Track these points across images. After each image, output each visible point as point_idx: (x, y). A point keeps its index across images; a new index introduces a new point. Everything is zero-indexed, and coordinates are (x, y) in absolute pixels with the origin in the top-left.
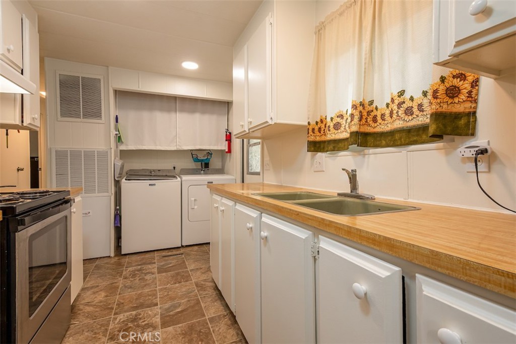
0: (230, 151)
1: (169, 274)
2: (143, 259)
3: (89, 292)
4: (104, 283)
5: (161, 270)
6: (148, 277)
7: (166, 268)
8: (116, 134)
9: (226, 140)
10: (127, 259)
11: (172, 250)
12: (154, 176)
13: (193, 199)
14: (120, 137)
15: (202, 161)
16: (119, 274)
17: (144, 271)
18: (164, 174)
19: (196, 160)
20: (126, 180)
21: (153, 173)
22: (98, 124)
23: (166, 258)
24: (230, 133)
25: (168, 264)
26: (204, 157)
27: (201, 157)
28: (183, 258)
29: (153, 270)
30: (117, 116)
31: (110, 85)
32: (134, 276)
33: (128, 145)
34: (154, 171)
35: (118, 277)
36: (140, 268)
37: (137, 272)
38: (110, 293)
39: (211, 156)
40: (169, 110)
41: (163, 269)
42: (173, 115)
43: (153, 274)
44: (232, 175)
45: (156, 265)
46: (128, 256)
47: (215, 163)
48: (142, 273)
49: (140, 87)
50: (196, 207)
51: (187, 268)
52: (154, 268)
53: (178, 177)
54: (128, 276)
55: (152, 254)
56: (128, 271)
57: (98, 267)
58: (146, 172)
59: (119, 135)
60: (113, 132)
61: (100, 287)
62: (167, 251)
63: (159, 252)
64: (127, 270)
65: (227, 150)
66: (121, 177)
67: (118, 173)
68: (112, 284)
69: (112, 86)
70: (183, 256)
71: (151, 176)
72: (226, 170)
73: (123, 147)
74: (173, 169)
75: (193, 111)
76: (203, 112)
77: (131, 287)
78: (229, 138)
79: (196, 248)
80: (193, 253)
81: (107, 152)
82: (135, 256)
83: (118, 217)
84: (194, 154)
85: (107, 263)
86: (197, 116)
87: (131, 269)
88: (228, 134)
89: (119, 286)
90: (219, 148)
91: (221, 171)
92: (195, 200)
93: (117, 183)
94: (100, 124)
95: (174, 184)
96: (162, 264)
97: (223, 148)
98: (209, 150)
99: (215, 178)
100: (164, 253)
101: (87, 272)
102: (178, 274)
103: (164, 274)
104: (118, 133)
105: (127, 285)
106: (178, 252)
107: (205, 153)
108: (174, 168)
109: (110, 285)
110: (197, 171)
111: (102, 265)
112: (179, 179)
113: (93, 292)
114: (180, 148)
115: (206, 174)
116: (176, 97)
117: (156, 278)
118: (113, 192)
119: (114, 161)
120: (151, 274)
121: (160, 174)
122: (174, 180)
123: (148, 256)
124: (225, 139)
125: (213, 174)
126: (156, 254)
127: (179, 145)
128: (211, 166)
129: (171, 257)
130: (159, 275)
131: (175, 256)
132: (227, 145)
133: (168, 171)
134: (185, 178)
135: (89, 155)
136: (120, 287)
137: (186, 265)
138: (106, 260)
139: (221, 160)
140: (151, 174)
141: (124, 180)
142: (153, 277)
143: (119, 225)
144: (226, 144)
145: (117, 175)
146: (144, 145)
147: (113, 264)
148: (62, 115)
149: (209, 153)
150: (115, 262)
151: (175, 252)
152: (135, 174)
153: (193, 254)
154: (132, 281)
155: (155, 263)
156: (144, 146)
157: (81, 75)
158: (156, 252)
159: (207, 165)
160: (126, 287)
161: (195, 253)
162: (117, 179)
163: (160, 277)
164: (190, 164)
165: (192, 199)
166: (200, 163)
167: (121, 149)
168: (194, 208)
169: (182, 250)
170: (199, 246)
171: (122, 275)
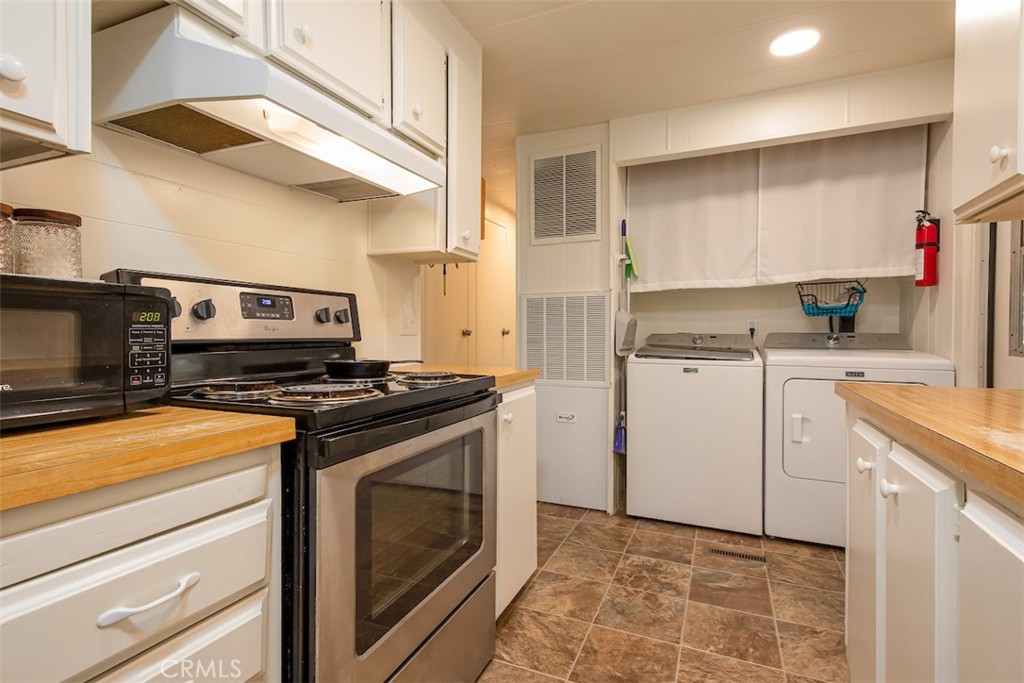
0: (931, 276)
1: (719, 611)
2: (667, 540)
3: (549, 587)
4: (577, 576)
5: (701, 591)
6: (666, 598)
7: (713, 589)
8: (622, 260)
9: (919, 246)
10: (635, 530)
11: (736, 538)
12: (702, 349)
13: (800, 416)
14: (629, 267)
15: (831, 311)
16: (610, 564)
17: (659, 577)
18: (725, 346)
19: (813, 310)
20: (636, 356)
21: (699, 344)
22: (589, 244)
23: (720, 558)
24: (936, 223)
25: (720, 579)
26: (838, 300)
27: (828, 300)
28: (763, 575)
29: (680, 582)
30: (624, 221)
31: (611, 160)
32: (637, 580)
33: (646, 282)
34: (701, 337)
35: (606, 570)
36: (655, 565)
37: (645, 573)
38: (581, 610)
39: (861, 298)
40: (739, 189)
41: (706, 587)
42: (749, 198)
43: (679, 593)
44: (941, 355)
45: (688, 570)
46: (638, 522)
47: (874, 316)
48: (656, 581)
49: (669, 148)
50: (806, 439)
51: (770, 612)
52: (683, 575)
53: (756, 353)
54: (626, 576)
55: (689, 532)
56: (629, 562)
57: (580, 531)
58: (683, 341)
59: (628, 262)
60: (617, 256)
61: (568, 582)
62: (724, 537)
63: (705, 533)
64: (628, 558)
65: (920, 277)
66: (627, 350)
67: (623, 340)
68: (591, 583)
69: (614, 161)
70: (765, 568)
71: (694, 348)
72: (915, 337)
73: (636, 287)
74: (749, 333)
75: (806, 179)
76: (839, 175)
77: (622, 613)
78: (929, 238)
79: (805, 553)
80: (796, 566)
81: (603, 298)
82: (652, 527)
83: (620, 432)
84: (806, 295)
85: (597, 527)
86: (818, 190)
87: (635, 559)
88: (927, 224)
89: (602, 596)
90: (892, 271)
91: (897, 341)
92: (803, 419)
93: (621, 362)
94: (593, 243)
95: (746, 370)
96: (705, 571)
97: (906, 271)
98: (857, 281)
99: (875, 363)
100: (717, 542)
101: (561, 535)
102: (741, 621)
103: (704, 606)
104: (624, 256)
105: (618, 600)
106: (751, 551)
107: (842, 289)
108: (752, 331)
109: (587, 586)
110: (814, 340)
111: (589, 527)
112: (758, 359)
113: (554, 589)
114: (766, 281)
115: (842, 347)
116: (757, 151)
117: (681, 611)
118: (613, 381)
119: (615, 316)
120: (673, 592)
121: (716, 344)
122: (746, 362)
123: (678, 535)
124: (915, 243)
125: (868, 349)
126: (697, 537)
127: (761, 273)
128: (861, 328)
129: (732, 561)
130: (693, 603)
131: (741, 562)
132: (922, 261)
133: (737, 337)
134: (774, 357)
135: (575, 304)
136: (604, 600)
137: (768, 599)
138: (598, 520)
139: (897, 308)
140: (693, 345)
141: (632, 357)
142: (677, 604)
143: (623, 451)
144: (915, 259)
145: (620, 346)
146: (679, 280)
147: (607, 534)
148: (538, 234)
149: (857, 289)
150: (612, 529)
151: (743, 547)
152: (660, 343)
153: (796, 572)
154: (629, 594)
155: (689, 562)
156: (678, 282)
157: (564, 154)
158: (697, 532)
159: (848, 324)
160: (614, 605)
161: (801, 568)
162: (619, 354)
163: (693, 612)
164: (794, 320)
165: (795, 416)
166: (826, 318)
167: (633, 291)
168: (800, 442)
169: (763, 549)
170: (817, 551)
171: (614, 567)
